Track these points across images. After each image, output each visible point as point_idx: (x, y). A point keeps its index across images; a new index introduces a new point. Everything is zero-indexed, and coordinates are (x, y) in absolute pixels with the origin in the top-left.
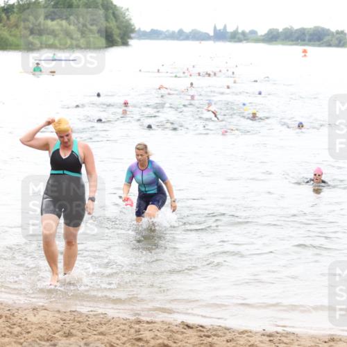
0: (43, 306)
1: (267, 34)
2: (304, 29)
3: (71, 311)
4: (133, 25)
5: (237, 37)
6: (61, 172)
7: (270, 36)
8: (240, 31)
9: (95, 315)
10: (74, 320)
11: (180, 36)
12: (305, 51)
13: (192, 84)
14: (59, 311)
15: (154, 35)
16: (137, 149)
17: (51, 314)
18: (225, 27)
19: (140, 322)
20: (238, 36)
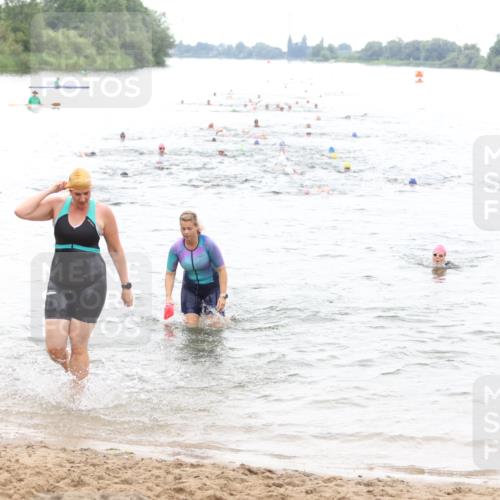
0: (41, 442)
1: (365, 50)
2: (418, 43)
3: (81, 450)
4: (172, 37)
5: (322, 54)
6: (69, 246)
7: (369, 53)
8: (326, 45)
9: (116, 455)
10: (86, 463)
11: (239, 52)
12: (419, 74)
13: (256, 122)
14: (64, 450)
15: (202, 51)
16: (183, 219)
17: (53, 454)
18: (304, 39)
19: (181, 465)
20: (323, 52)
